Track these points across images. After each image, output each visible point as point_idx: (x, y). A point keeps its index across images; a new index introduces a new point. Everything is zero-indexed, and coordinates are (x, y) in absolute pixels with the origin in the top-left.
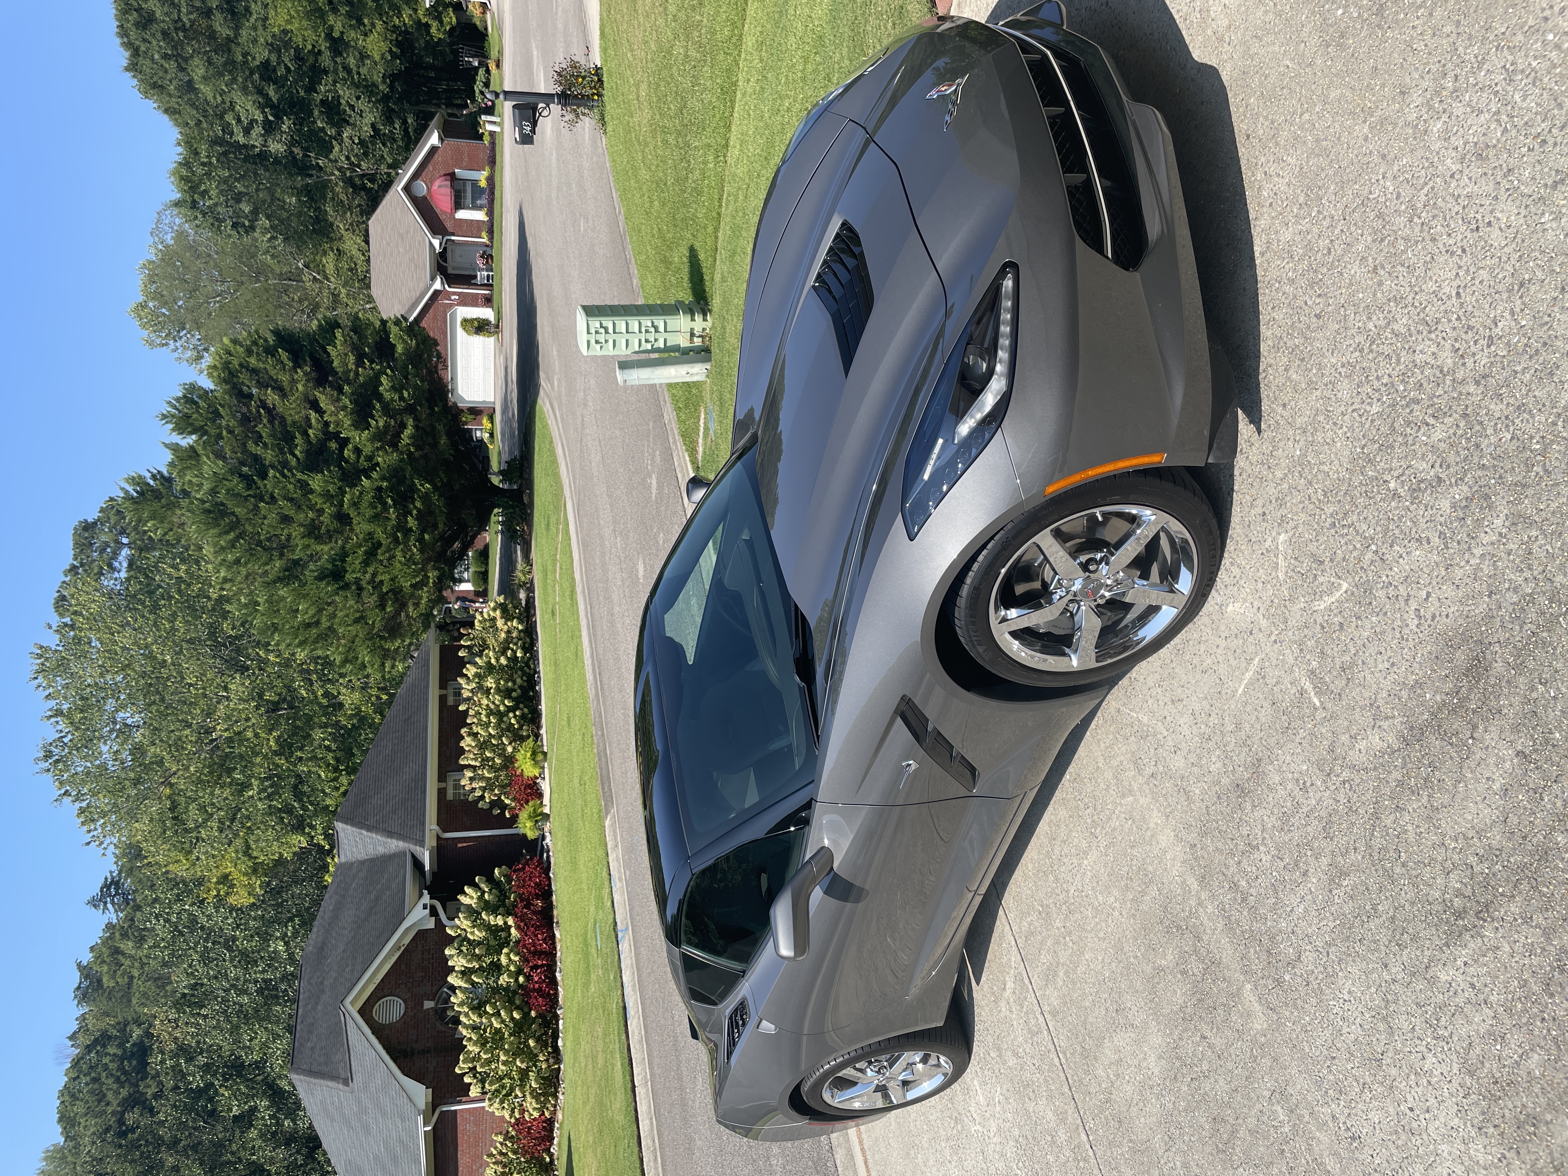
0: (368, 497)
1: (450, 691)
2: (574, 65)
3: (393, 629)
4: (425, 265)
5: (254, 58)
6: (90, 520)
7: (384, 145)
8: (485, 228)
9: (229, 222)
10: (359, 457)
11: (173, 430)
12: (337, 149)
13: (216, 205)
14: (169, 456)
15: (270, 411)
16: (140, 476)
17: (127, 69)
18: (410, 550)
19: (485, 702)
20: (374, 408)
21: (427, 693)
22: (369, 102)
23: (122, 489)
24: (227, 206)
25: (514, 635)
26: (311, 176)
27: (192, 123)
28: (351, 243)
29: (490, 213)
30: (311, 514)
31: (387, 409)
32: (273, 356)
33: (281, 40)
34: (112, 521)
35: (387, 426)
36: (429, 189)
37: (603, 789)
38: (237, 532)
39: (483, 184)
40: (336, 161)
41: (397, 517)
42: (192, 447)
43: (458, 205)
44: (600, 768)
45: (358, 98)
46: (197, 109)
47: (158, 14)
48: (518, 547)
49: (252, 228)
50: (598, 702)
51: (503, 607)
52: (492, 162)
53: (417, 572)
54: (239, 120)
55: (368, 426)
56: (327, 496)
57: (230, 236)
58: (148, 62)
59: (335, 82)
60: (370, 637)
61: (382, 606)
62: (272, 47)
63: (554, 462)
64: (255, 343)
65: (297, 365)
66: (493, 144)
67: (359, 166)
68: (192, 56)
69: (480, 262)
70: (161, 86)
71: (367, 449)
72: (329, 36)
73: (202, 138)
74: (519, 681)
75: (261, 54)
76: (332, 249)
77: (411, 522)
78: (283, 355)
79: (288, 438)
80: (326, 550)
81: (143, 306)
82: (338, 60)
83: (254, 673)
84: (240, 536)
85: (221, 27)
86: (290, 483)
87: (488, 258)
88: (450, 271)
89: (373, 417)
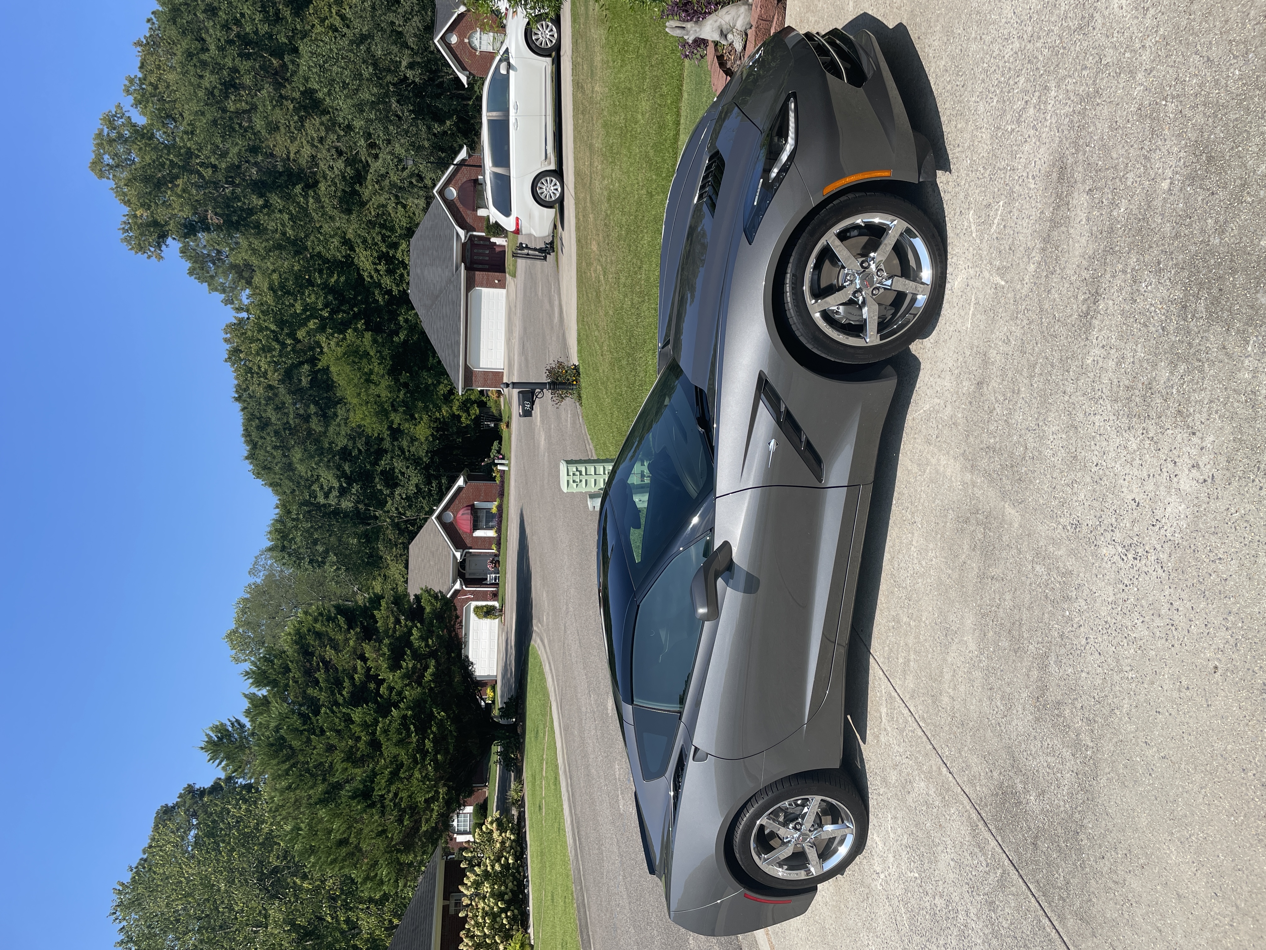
0: (395, 725)
1: (453, 902)
2: (560, 364)
3: (407, 845)
4: (449, 572)
5: (337, 445)
6: (170, 805)
7: (424, 498)
8: (495, 541)
9: (307, 560)
10: (391, 692)
11: (252, 684)
12: (390, 503)
13: (299, 548)
14: (246, 704)
15: (327, 664)
16: (222, 724)
17: (247, 458)
18: (427, 769)
19: (481, 905)
20: (406, 654)
21: (433, 903)
22: (416, 469)
23: (207, 735)
24: (307, 548)
25: (507, 845)
26: (369, 524)
27: (288, 492)
28: (394, 570)
29: (499, 531)
30: (350, 742)
31: (416, 655)
32: (333, 621)
33: (356, 432)
34: (187, 805)
35: (414, 667)
36: (455, 517)
37: (582, 937)
38: (292, 761)
39: (494, 510)
40: (388, 512)
41: (418, 741)
42: (264, 697)
43: (476, 527)
44: (580, 920)
45: (408, 467)
46: (293, 481)
47: (273, 420)
48: (513, 774)
49: (324, 563)
50: (577, 860)
51: (499, 821)
52: (502, 494)
53: (430, 788)
54: (322, 488)
55: (400, 667)
56: (365, 725)
57: (306, 570)
58: (262, 452)
59: (392, 457)
60: (390, 849)
61: (400, 821)
62: (351, 438)
63: (543, 679)
64: (321, 614)
65: (350, 627)
66: (502, 482)
67: (404, 514)
68: (293, 446)
69: (490, 567)
70: (269, 468)
71: (398, 687)
72: (390, 428)
73: (294, 501)
74: (510, 884)
75: (342, 442)
76: (380, 575)
77: (428, 744)
78: (341, 620)
79: (338, 683)
80: (359, 773)
81: (234, 632)
82: (395, 443)
83: (290, 901)
84: (294, 765)
85: (316, 425)
86: (337, 717)
87: (496, 561)
88: (467, 576)
89: (404, 660)
